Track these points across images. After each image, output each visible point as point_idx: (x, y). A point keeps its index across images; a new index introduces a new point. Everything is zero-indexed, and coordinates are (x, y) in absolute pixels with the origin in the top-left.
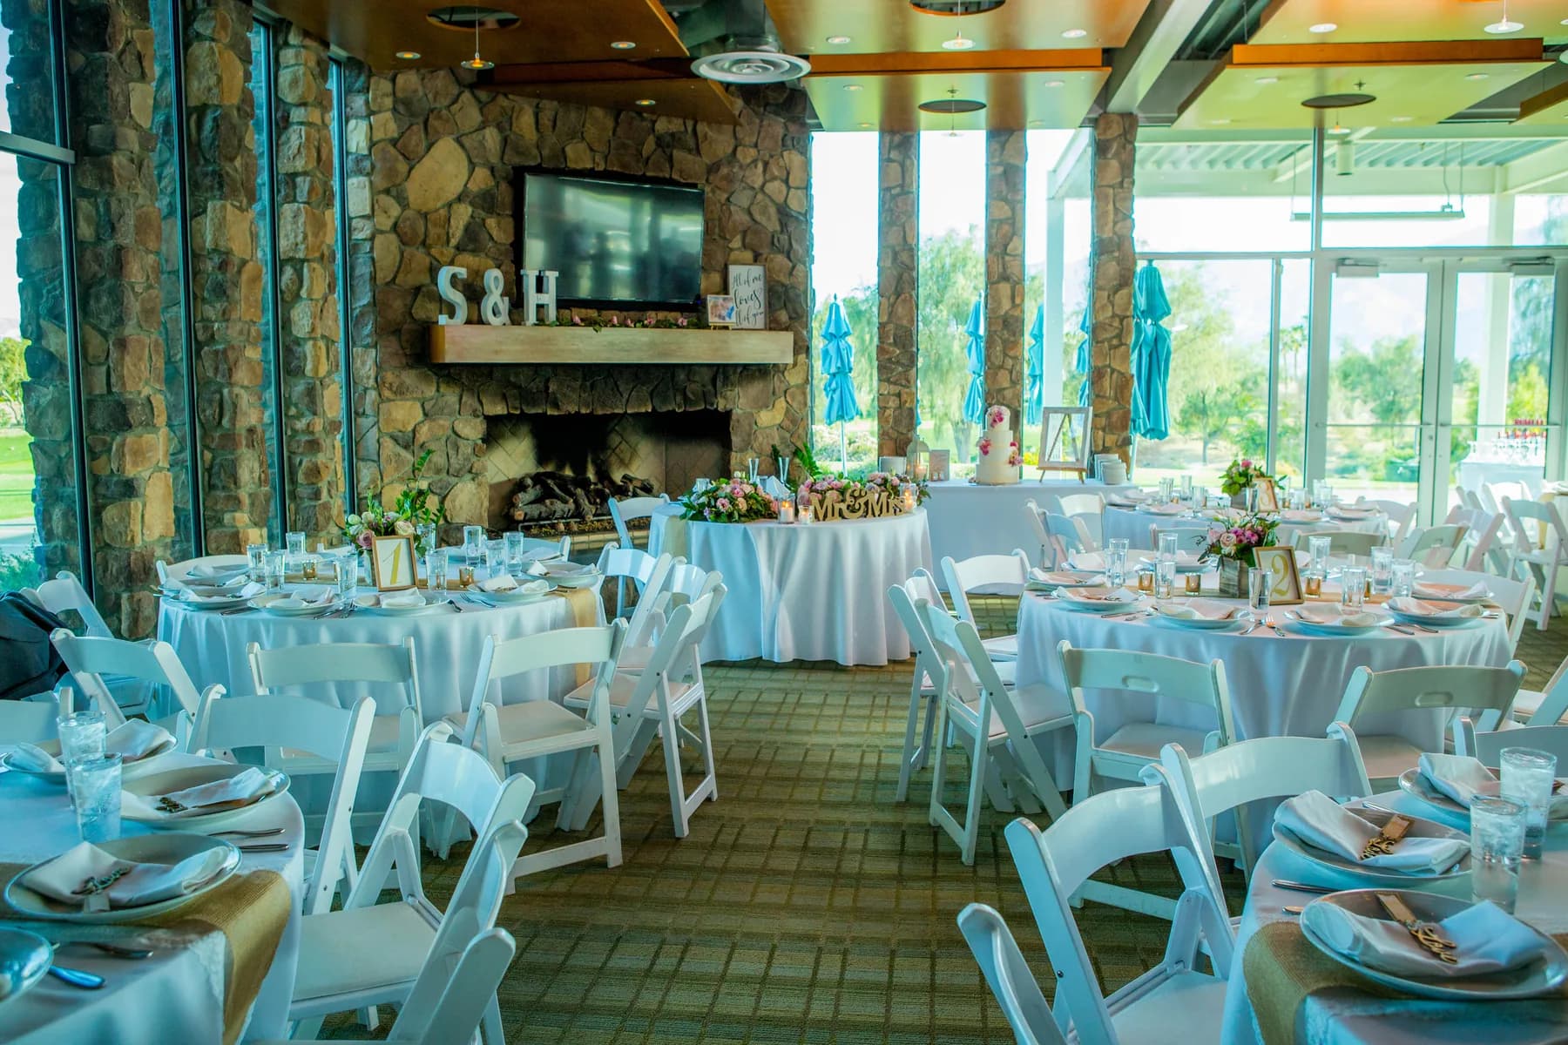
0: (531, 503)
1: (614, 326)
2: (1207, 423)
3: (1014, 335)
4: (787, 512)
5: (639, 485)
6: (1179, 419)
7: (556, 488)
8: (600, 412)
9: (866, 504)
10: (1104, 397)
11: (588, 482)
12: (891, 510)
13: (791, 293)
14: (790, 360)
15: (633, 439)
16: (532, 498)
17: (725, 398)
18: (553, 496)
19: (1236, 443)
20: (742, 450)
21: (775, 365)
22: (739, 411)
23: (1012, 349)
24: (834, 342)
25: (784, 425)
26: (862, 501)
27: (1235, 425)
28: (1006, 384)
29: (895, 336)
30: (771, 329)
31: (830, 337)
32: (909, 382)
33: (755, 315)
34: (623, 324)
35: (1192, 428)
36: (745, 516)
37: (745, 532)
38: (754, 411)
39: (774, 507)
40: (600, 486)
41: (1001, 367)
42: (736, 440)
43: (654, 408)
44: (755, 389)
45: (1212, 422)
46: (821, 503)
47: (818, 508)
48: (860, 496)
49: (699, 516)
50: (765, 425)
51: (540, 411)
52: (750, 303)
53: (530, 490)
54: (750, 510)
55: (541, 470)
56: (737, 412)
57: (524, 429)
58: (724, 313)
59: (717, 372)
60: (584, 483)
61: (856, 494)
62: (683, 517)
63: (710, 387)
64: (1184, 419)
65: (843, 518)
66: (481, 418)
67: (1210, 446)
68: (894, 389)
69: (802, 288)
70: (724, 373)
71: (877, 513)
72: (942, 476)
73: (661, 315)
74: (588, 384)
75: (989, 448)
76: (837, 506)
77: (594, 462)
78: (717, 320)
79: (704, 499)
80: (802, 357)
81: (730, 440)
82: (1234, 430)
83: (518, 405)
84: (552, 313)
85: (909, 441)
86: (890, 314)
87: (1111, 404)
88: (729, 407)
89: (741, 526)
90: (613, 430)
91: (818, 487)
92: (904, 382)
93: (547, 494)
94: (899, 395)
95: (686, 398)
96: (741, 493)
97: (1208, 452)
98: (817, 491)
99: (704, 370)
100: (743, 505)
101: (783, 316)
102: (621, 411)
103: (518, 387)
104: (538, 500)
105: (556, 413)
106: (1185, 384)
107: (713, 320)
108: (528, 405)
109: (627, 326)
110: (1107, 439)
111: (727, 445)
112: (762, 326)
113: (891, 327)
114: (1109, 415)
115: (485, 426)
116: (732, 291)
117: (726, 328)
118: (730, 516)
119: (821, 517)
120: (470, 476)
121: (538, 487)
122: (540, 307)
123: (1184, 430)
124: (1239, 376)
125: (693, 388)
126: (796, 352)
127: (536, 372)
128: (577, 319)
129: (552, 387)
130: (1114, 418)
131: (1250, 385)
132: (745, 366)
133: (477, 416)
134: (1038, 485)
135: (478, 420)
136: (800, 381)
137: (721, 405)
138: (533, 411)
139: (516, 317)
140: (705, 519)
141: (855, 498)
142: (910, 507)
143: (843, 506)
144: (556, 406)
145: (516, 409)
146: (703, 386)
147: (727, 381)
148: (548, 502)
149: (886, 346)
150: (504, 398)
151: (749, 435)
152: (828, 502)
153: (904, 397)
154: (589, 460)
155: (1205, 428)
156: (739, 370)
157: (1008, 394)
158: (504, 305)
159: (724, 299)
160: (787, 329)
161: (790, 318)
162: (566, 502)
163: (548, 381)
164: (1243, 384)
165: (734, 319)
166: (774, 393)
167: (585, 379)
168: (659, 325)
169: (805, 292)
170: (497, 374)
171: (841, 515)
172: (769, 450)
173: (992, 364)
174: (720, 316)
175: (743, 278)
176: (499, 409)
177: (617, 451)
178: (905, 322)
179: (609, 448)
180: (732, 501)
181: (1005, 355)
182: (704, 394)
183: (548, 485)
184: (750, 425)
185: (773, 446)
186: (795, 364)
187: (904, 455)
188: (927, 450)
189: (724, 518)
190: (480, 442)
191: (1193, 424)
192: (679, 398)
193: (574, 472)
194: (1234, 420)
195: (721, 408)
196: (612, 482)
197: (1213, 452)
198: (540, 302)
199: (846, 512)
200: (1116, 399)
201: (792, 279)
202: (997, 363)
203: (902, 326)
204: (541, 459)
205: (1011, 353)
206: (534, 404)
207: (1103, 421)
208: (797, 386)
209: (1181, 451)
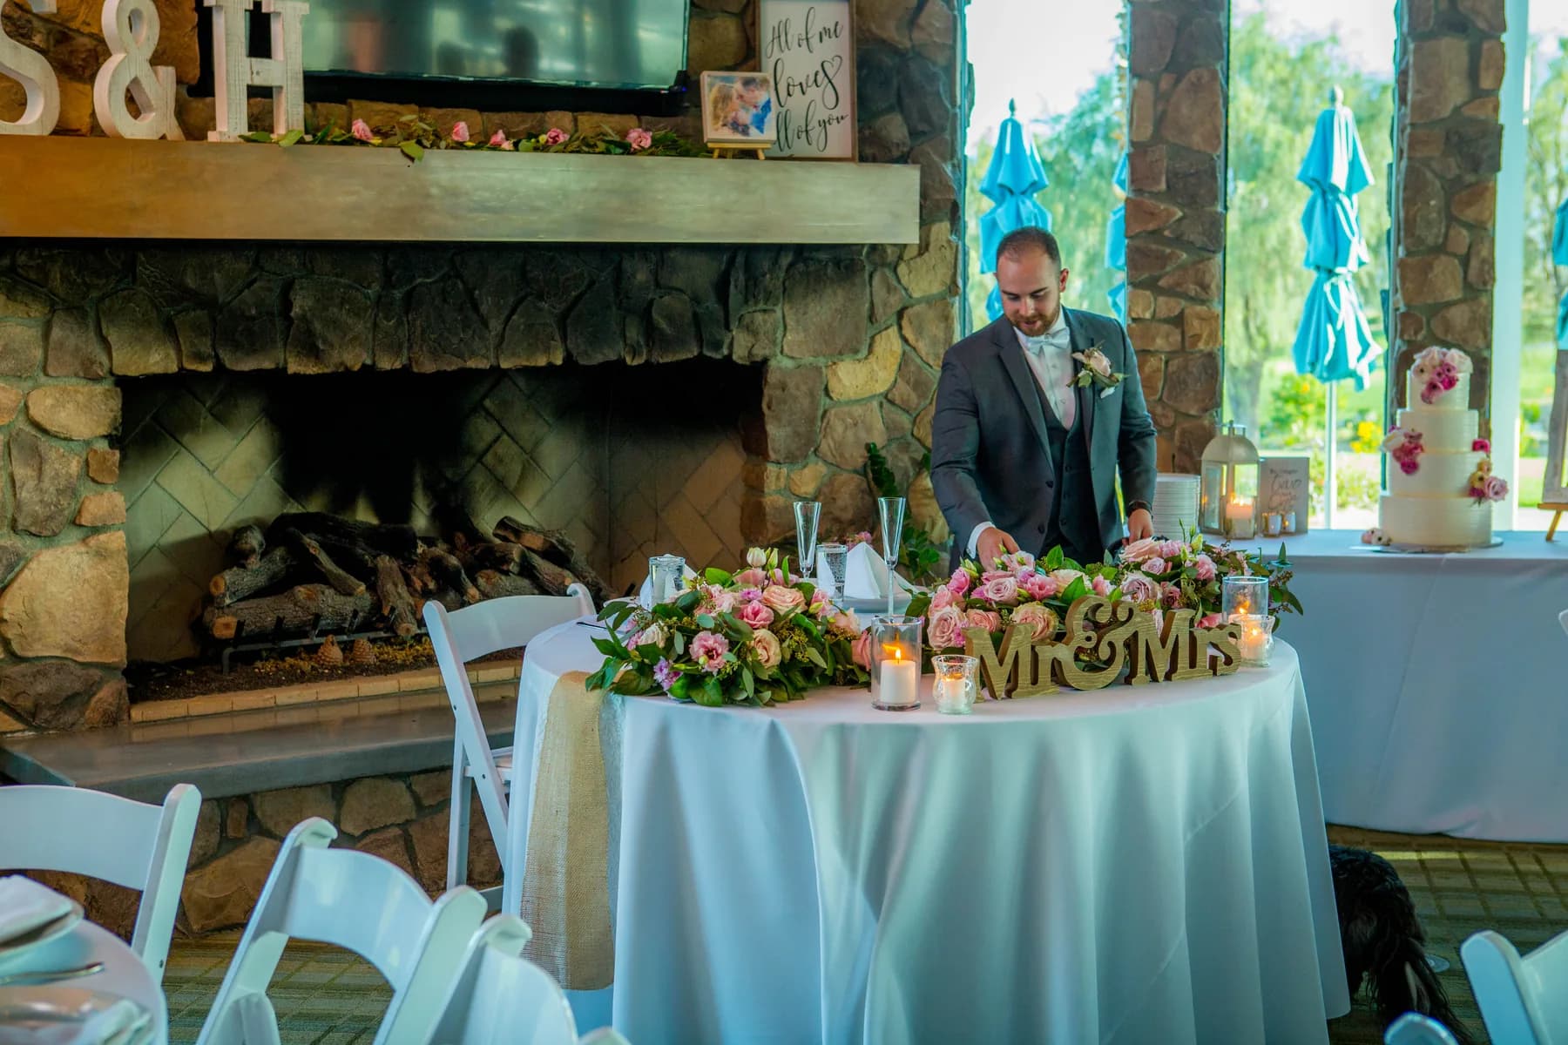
0: (258, 593)
1: (460, 146)
3: (1475, 170)
4: (899, 674)
5: (536, 542)
7: (323, 558)
8: (428, 366)
9: (1131, 644)
11: (410, 539)
12: (1203, 660)
13: (914, 69)
14: (910, 235)
15: (527, 429)
16: (262, 580)
17: (751, 330)
18: (315, 575)
20: (792, 459)
21: (874, 248)
22: (787, 363)
23: (1469, 204)
24: (1010, 201)
25: (896, 396)
26: (1119, 636)
28: (1454, 293)
29: (1173, 177)
30: (863, 159)
31: (1001, 192)
32: (1205, 287)
33: (824, 124)
34: (483, 142)
36: (774, 683)
37: (774, 730)
38: (821, 361)
39: (860, 653)
40: (440, 549)
41: (1440, 249)
42: (777, 433)
43: (568, 357)
44: (824, 308)
46: (999, 639)
47: (992, 660)
48: (1114, 622)
49: (641, 682)
50: (851, 394)
51: (268, 365)
52: (813, 92)
53: (254, 562)
54: (788, 665)
55: (294, 508)
56: (780, 364)
57: (248, 408)
58: (746, 117)
59: (731, 262)
60: (398, 541)
61: (1103, 617)
62: (597, 682)
63: (712, 304)
65: (1065, 685)
66: (107, 385)
68: (1168, 306)
69: (942, 60)
70: (748, 267)
71: (1162, 668)
72: (1291, 524)
73: (589, 122)
74: (398, 294)
75: (1421, 458)
76: (1047, 653)
77: (429, 488)
78: (727, 134)
79: (654, 635)
80: (941, 229)
81: (764, 433)
83: (206, 348)
84: (290, 112)
85: (1208, 435)
86: (1160, 122)
88: (760, 352)
89: (760, 718)
90: (478, 407)
91: (988, 591)
92: (1192, 289)
93: (303, 571)
94: (1179, 321)
95: (651, 334)
96: (765, 613)
98: (986, 606)
99: (698, 260)
100: (769, 651)
101: (895, 128)
102: (483, 364)
103: (208, 303)
104: (277, 587)
105: (312, 369)
107: (714, 132)
108: (236, 346)
109: (496, 147)
111: (756, 446)
112: (847, 151)
113: (1160, 152)
115: (116, 404)
116: (768, 64)
117: (751, 154)
118: (729, 688)
119: (1000, 686)
120: (76, 534)
121: (279, 553)
122: (261, 94)
125: (669, 307)
126: (926, 220)
127: (257, 265)
128: (360, 127)
129: (301, 304)
132: (802, 252)
133: (96, 379)
134: (1542, 553)
135: (99, 388)
136: (936, 289)
137: (740, 347)
138: (247, 365)
139: (195, 119)
140: (656, 691)
141: (1097, 626)
142: (1256, 646)
143: (1064, 652)
144: (311, 350)
145: (200, 358)
146: (696, 300)
147: (753, 290)
148: (301, 591)
149: (1149, 202)
150: (170, 331)
151: (811, 421)
152: (1018, 644)
153: (1195, 326)
154: (418, 480)
156: (786, 260)
157: (1459, 315)
158: (161, 87)
159: (747, 83)
160: (903, 159)
161: (914, 134)
162: (348, 593)
163: (288, 287)
165: (770, 133)
166: (872, 317)
167: (388, 284)
168: (585, 146)
169: (950, 69)
170: (147, 269)
171: (1057, 673)
172: (858, 457)
173: (1421, 241)
174: (736, 126)
175: (796, 30)
176: (157, 360)
177: (489, 458)
178: (1196, 140)
179: (469, 451)
180: (737, 644)
181: (1451, 219)
182: (696, 319)
183: (304, 549)
184: (812, 394)
185: (870, 448)
186: (924, 247)
187: (1197, 471)
188: (1251, 458)
189: (711, 690)
190: (102, 446)
192: (633, 333)
193: (378, 511)
195: (739, 355)
196: (475, 536)
198: (258, 81)
199: (1072, 671)
201: (916, 35)
202: (1430, 241)
203: (1188, 149)
204: (293, 480)
205: (1470, 214)
206: (253, 342)
208: (929, 301)
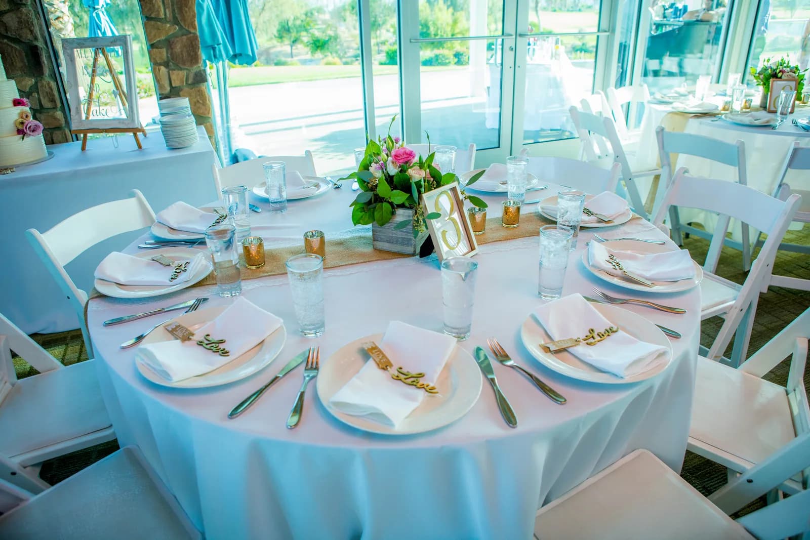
2: (291, 37)
6: (277, 35)
10: (160, 20)
19: (308, 46)
27: (305, 37)
35: (285, 39)
45: (294, 35)
64: (279, 34)
67: (294, 48)
82: (305, 39)
87: (170, 29)
97: (293, 51)
106: (277, 16)
110: (173, 77)
114: (169, 43)
123: (280, 40)
124: (303, 11)
130: (178, 48)
131: (309, 14)
155: (290, 38)
164: (306, 15)
191: (284, 37)
194: (304, 34)
197: (296, 51)
200: (176, 21)
207: (164, 53)
209: (280, 52)
